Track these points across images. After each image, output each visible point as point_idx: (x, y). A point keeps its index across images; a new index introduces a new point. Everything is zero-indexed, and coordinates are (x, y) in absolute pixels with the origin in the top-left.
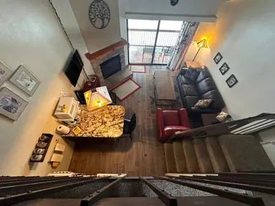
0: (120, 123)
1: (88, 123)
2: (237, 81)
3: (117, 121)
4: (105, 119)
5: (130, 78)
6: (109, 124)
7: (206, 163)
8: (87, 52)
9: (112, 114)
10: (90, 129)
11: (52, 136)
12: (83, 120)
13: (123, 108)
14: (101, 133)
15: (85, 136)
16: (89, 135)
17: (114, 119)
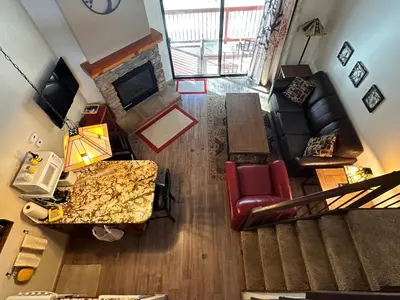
0: (148, 194)
1: (85, 197)
2: (382, 98)
3: (140, 191)
4: (119, 188)
5: (176, 105)
6: (125, 197)
7: (320, 270)
8: (85, 60)
9: (133, 177)
10: (89, 209)
11: (11, 223)
12: (77, 190)
13: (153, 165)
14: (109, 214)
15: (79, 221)
16: (86, 219)
17: (135, 188)
